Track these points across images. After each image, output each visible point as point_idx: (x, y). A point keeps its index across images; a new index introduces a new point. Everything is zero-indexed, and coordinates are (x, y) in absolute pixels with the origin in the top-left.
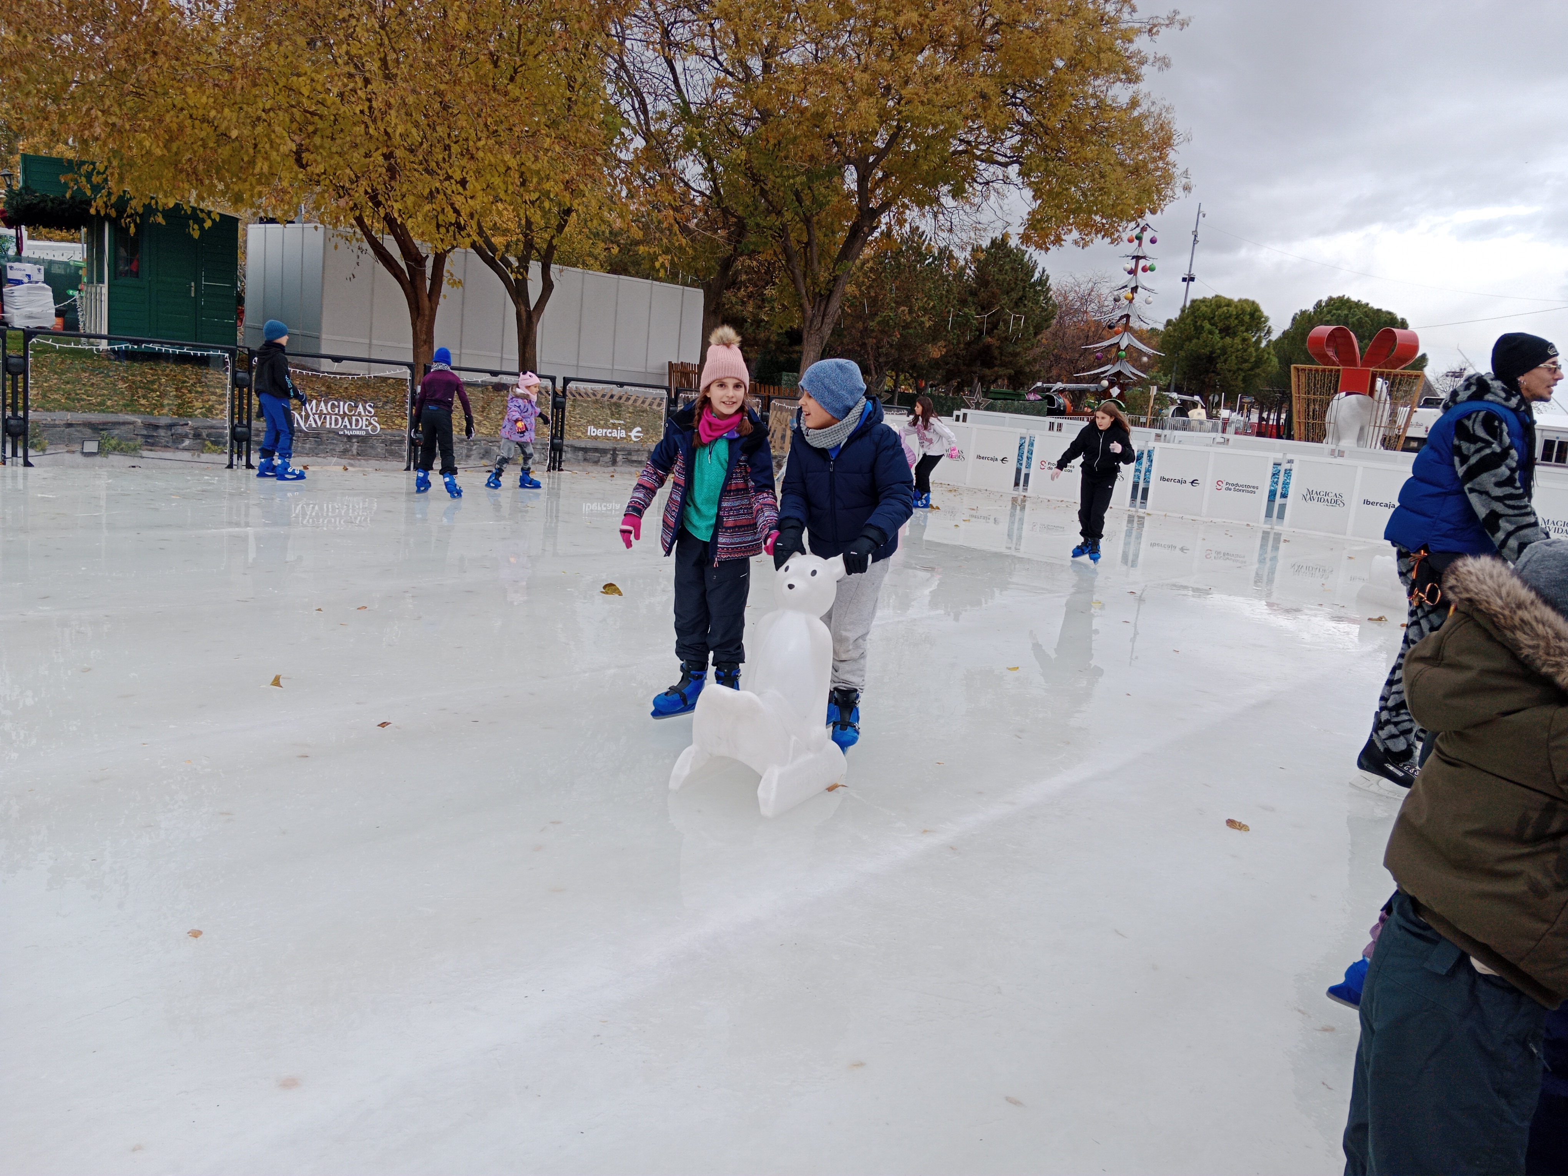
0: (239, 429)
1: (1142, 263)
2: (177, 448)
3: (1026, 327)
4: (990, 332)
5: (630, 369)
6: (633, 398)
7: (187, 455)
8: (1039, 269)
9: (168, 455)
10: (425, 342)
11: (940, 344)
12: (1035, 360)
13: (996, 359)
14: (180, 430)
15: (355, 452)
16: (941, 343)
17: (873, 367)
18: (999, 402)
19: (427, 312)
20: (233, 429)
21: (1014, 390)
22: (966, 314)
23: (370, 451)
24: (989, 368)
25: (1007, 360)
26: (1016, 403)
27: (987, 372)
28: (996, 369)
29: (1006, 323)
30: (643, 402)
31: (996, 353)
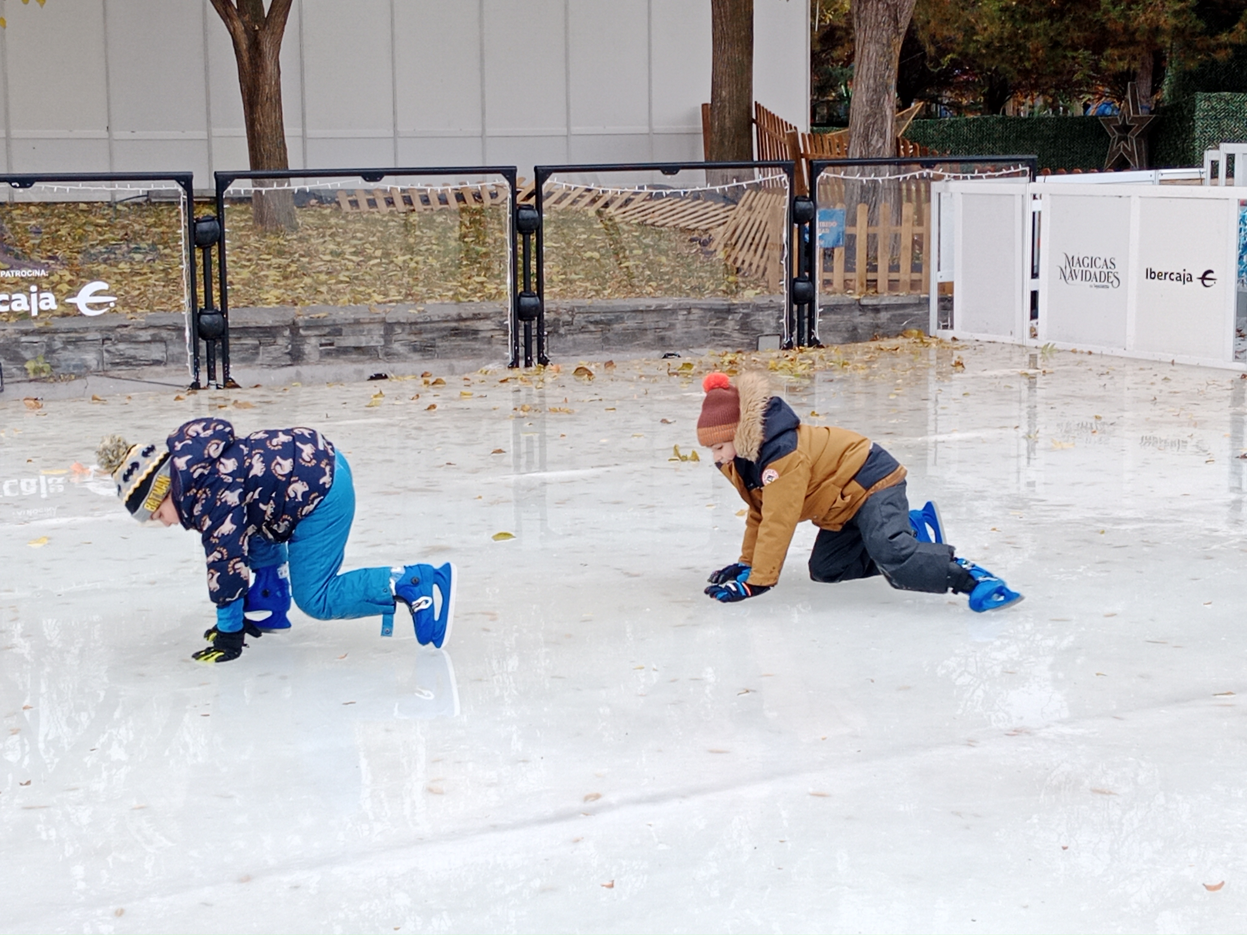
5: (611, 129)
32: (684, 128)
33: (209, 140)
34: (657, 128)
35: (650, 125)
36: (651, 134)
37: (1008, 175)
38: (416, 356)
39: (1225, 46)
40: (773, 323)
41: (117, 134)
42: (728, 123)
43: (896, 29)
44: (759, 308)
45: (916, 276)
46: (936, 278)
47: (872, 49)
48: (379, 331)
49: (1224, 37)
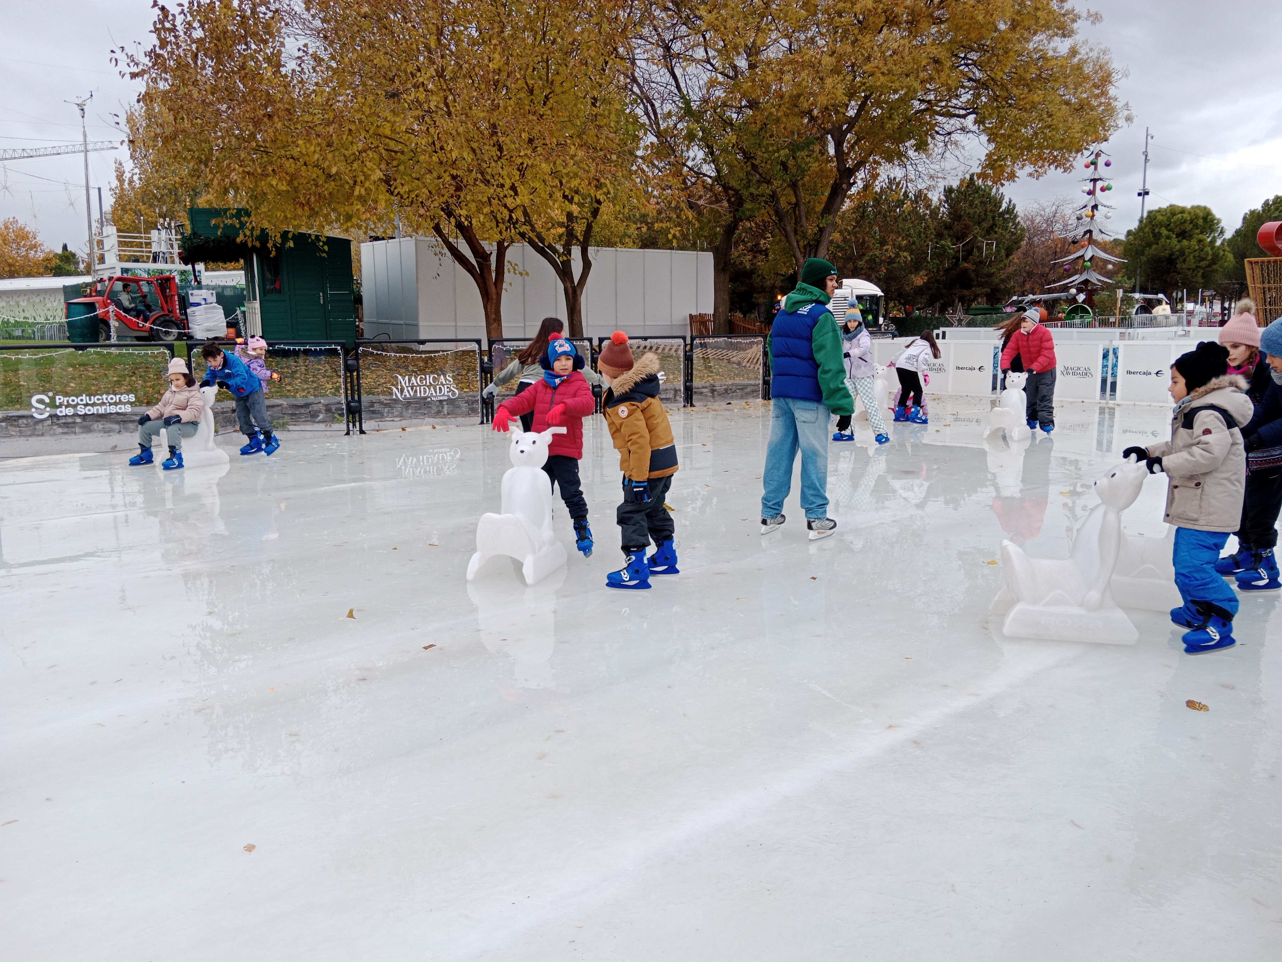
0: (352, 404)
1: (1099, 184)
2: (314, 422)
3: (998, 251)
4: (965, 259)
5: (658, 323)
6: (662, 347)
7: (322, 426)
8: (1006, 200)
9: (309, 427)
10: (495, 320)
11: (921, 273)
12: (1009, 278)
13: (973, 281)
14: (315, 407)
15: (446, 412)
16: (923, 273)
18: (977, 317)
19: (494, 297)
20: (348, 404)
21: (992, 305)
22: (943, 246)
23: (457, 410)
24: (968, 289)
25: (983, 280)
26: (994, 316)
27: (966, 292)
28: (974, 289)
29: (980, 249)
30: (670, 349)
31: (973, 275)
32: (682, 323)
34: (674, 323)
35: (671, 321)
36: (672, 325)
42: (722, 321)
48: (673, 392)
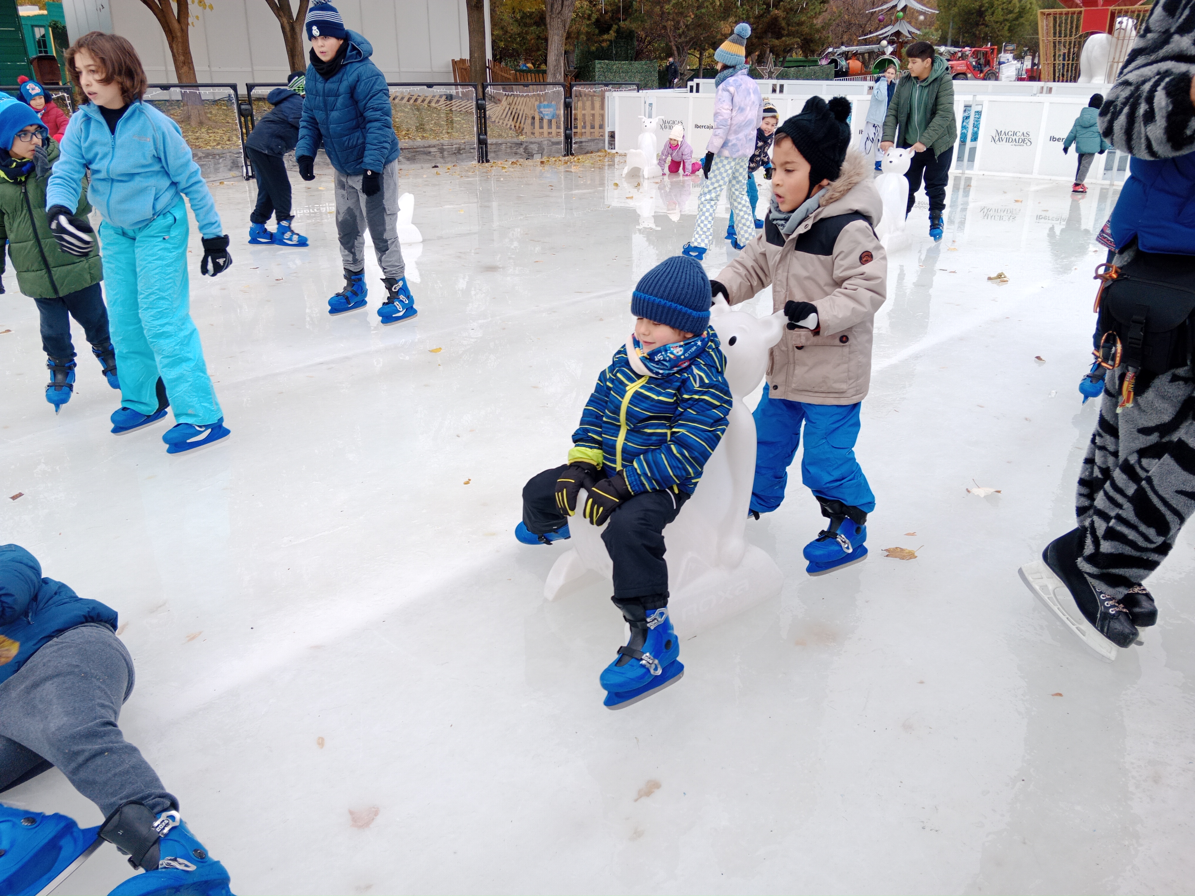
4: (776, 6)
5: (417, 69)
10: (184, 63)
11: (730, 20)
12: (822, 27)
13: (784, 30)
17: (674, 48)
18: (792, 69)
19: (179, 34)
21: (806, 57)
24: (777, 39)
25: (793, 29)
26: (807, 68)
27: (776, 42)
28: (784, 39)
31: (783, 24)
32: (447, 68)
33: (252, 72)
34: (435, 70)
35: (431, 68)
36: (432, 73)
37: (630, 90)
38: (408, 162)
39: (606, 41)
40: (537, 149)
41: (213, 69)
42: (478, 69)
43: (565, 29)
44: (532, 143)
45: (583, 130)
46: (608, 129)
47: (556, 38)
49: (606, 37)
